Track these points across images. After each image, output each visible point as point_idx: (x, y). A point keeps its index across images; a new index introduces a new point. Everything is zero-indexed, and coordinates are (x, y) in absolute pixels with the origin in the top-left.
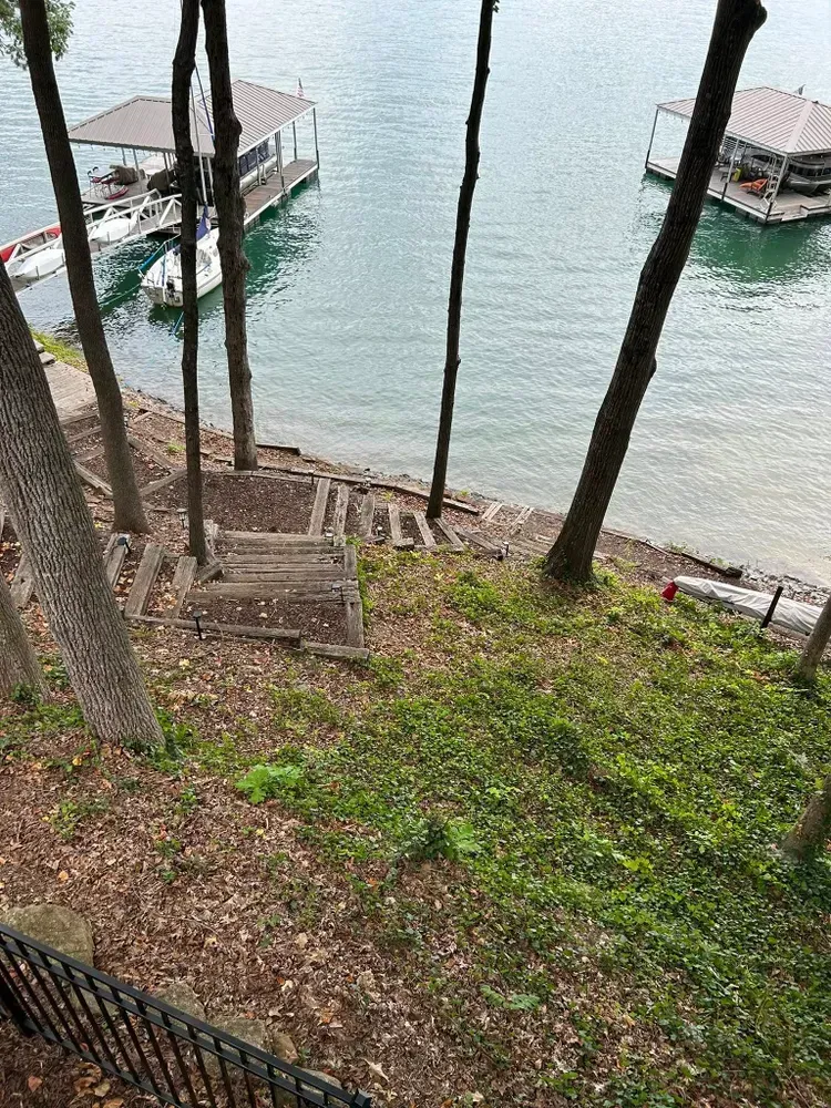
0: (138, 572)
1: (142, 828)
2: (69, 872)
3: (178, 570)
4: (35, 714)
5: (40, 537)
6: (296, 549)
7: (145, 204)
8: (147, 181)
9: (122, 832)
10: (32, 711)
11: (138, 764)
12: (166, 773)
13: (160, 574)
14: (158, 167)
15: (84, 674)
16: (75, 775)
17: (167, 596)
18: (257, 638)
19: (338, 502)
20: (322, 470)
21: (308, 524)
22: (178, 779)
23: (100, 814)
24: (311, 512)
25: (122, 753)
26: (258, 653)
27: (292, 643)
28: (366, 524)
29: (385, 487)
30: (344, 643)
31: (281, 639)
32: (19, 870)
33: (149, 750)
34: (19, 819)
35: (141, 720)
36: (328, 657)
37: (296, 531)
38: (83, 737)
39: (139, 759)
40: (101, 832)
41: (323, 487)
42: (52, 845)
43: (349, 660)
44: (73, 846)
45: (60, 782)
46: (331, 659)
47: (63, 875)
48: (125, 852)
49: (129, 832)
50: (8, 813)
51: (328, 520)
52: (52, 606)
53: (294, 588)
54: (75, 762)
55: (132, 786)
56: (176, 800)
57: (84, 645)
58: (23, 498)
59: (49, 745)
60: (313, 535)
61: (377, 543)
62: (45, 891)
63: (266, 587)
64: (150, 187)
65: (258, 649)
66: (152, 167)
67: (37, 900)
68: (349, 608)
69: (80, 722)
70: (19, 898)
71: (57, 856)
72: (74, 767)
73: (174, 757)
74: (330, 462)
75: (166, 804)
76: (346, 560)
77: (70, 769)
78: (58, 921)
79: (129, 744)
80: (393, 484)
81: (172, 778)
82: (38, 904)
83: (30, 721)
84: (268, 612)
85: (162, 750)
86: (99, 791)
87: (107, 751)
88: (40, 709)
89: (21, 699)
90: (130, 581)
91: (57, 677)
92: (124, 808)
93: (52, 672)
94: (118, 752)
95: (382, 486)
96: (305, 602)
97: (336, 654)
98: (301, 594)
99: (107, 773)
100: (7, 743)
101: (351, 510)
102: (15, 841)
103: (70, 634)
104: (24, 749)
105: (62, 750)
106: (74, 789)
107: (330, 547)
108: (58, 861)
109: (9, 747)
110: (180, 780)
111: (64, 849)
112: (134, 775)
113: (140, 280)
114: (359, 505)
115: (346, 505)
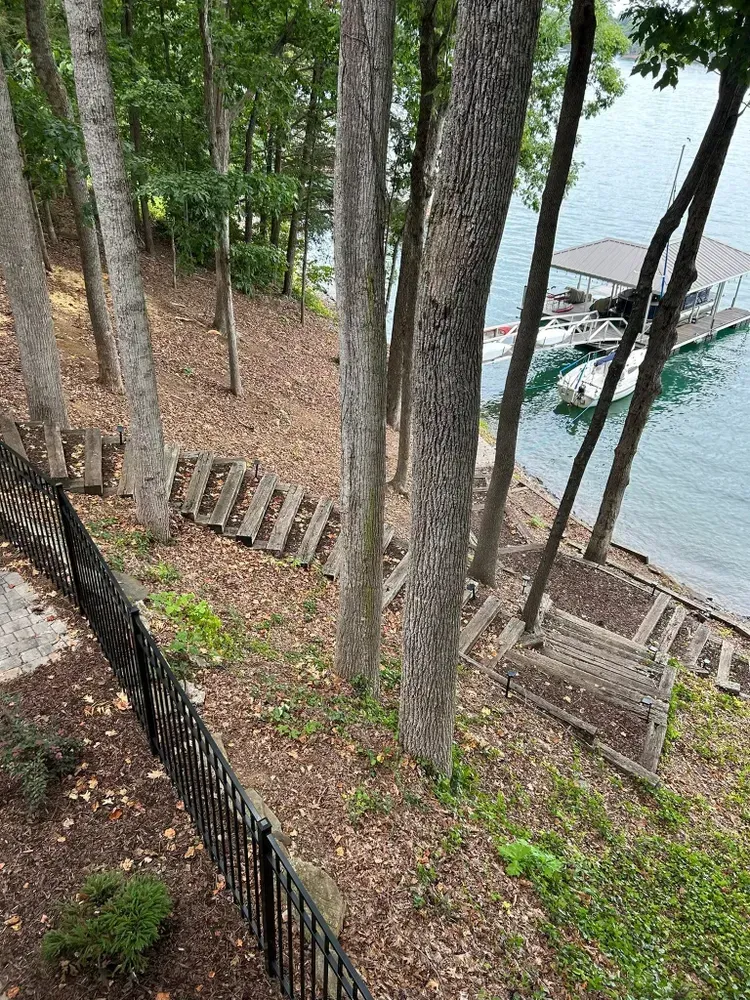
0: (476, 617)
1: (410, 843)
2: (345, 851)
3: (507, 628)
4: (363, 703)
5: (424, 568)
6: (616, 649)
7: (583, 321)
8: (591, 303)
9: (394, 839)
10: (361, 699)
11: (425, 786)
12: (443, 804)
13: (491, 625)
14: (604, 294)
16: (376, 769)
17: (491, 646)
18: (555, 717)
19: (672, 620)
20: (664, 584)
21: (635, 630)
22: (452, 815)
23: (383, 813)
24: (641, 621)
25: (416, 769)
26: (552, 731)
27: (588, 737)
28: (694, 652)
29: (725, 622)
30: (636, 760)
31: (577, 729)
32: (311, 828)
33: (437, 777)
34: (325, 785)
35: (440, 748)
36: (616, 766)
37: (621, 633)
38: (391, 739)
39: (427, 781)
40: (379, 830)
41: (662, 601)
42: (340, 820)
43: (636, 778)
44: (355, 830)
45: (363, 769)
46: (619, 769)
47: (340, 850)
48: (391, 858)
49: (400, 842)
50: (319, 776)
51: (656, 634)
52: (412, 624)
53: (604, 685)
54: (379, 758)
55: (414, 802)
56: (445, 834)
57: (422, 666)
58: (424, 535)
59: (365, 735)
60: (637, 642)
61: (699, 674)
62: (324, 856)
63: (578, 674)
64: (591, 309)
65: (554, 729)
66: (600, 293)
67: (315, 860)
68: (652, 727)
69: (394, 727)
70: (304, 851)
71: (342, 832)
72: (377, 763)
73: (454, 793)
75: (435, 833)
76: (663, 679)
77: (373, 763)
78: (325, 889)
79: (423, 764)
80: (734, 623)
81: (447, 812)
82: (315, 864)
83: (358, 707)
84: (572, 698)
85: (447, 782)
86: (388, 793)
87: (405, 762)
88: (368, 700)
89: (358, 686)
90: (466, 621)
91: (386, 678)
92: (402, 818)
93: (384, 672)
94: (413, 767)
95: (721, 621)
96: (610, 704)
97: (625, 767)
98: (610, 695)
99: (399, 780)
100: (337, 717)
101: (682, 632)
102: (316, 802)
103: (416, 652)
104: (346, 728)
105: (373, 743)
106: (370, 781)
107: (650, 660)
108: (340, 837)
109: (337, 722)
110: (453, 817)
111: (350, 830)
112: (418, 792)
113: (558, 379)
114: (692, 631)
115: (679, 626)
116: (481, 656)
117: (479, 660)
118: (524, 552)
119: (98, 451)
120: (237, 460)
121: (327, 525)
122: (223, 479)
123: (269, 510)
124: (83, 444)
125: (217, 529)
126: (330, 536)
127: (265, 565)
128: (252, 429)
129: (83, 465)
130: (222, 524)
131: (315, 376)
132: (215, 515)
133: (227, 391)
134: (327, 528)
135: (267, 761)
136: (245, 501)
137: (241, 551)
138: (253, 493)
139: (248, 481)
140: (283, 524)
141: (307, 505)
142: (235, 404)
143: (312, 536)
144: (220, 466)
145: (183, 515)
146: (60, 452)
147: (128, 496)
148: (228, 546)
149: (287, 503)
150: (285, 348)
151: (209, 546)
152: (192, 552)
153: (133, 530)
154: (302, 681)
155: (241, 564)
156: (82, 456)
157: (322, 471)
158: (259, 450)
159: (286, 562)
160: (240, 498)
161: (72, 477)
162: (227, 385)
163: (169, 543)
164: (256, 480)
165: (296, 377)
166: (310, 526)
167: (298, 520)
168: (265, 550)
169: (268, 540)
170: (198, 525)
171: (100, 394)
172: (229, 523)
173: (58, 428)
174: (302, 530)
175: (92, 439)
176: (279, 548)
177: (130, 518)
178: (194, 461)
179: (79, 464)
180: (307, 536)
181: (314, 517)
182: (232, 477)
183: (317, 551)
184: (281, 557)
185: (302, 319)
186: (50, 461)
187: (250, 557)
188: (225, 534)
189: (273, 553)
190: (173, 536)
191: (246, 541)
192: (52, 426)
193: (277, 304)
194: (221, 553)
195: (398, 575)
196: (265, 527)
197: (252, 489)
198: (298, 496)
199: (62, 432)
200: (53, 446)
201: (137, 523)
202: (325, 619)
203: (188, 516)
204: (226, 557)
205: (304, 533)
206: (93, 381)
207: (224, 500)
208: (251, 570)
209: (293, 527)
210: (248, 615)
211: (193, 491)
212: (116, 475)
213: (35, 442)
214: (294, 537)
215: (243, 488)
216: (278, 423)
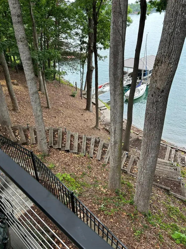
0: (129, 161)
1: (152, 242)
3: (138, 163)
6: (163, 164)
7: (128, 79)
8: (128, 74)
12: (152, 225)
13: (133, 163)
14: (131, 71)
15: (141, 195)
17: (135, 169)
18: (158, 187)
19: (172, 153)
21: (165, 157)
24: (165, 155)
25: (142, 216)
26: (159, 191)
27: (168, 191)
28: (179, 160)
29: (182, 151)
30: (181, 195)
31: (165, 189)
34: (124, 229)
35: (147, 209)
36: (177, 198)
37: (162, 158)
38: (133, 208)
40: (143, 240)
41: (169, 149)
42: (134, 241)
43: (183, 200)
44: (138, 243)
45: (131, 220)
46: (178, 199)
50: (121, 226)
51: (169, 157)
53: (166, 175)
54: (132, 215)
55: (146, 227)
56: (157, 235)
59: (125, 208)
60: (166, 160)
61: (182, 166)
63: (158, 173)
64: (129, 76)
65: (159, 190)
66: (130, 71)
68: (182, 185)
71: (136, 245)
74: (166, 141)
75: (155, 236)
76: (178, 170)
77: (133, 218)
79: (144, 214)
80: (184, 150)
81: (154, 227)
84: (159, 180)
86: (139, 226)
87: (139, 214)
88: (120, 196)
89: (117, 192)
90: (127, 163)
95: (180, 150)
96: (169, 180)
97: (179, 198)
98: (168, 177)
99: (140, 221)
101: (175, 156)
105: (128, 210)
107: (172, 165)
108: (136, 247)
112: (145, 223)
113: (125, 94)
114: (177, 155)
115: (174, 154)
116: (134, 172)
117: (133, 173)
118: (132, 140)
119: (22, 132)
120: (59, 128)
121: (86, 142)
122: (57, 134)
123: (71, 141)
124: (18, 130)
125: (60, 149)
126: (88, 145)
127: (74, 157)
128: (55, 117)
129: (20, 136)
130: (61, 147)
131: (67, 100)
132: (58, 145)
133: (47, 108)
134: (87, 144)
135: (106, 225)
136: (64, 139)
137: (67, 154)
138: (66, 137)
139: (64, 134)
140: (76, 144)
141: (80, 138)
142: (49, 111)
143: (84, 146)
144: (55, 130)
145: (50, 146)
146: (13, 134)
147: (34, 144)
148: (63, 153)
149: (75, 138)
150: (58, 94)
151: (58, 154)
152: (55, 157)
153: (38, 154)
154: (101, 194)
155: (68, 158)
156: (19, 134)
157: (76, 126)
158: (59, 123)
159: (79, 155)
160: (63, 139)
161: (18, 141)
162: (46, 106)
163: (48, 155)
164: (66, 133)
165: (63, 101)
166: (82, 144)
167: (79, 142)
168: (73, 153)
169: (73, 149)
170: (54, 149)
171: (14, 113)
172: (62, 147)
173: (10, 127)
174: (81, 145)
175: (20, 128)
176: (77, 152)
177: (37, 150)
178: (48, 130)
179: (19, 137)
180: (82, 146)
181: (83, 141)
182: (59, 133)
183: (86, 150)
184: (78, 154)
185: (60, 86)
186: (11, 137)
187: (70, 156)
188: (62, 150)
189: (75, 153)
190: (48, 153)
191: (68, 151)
192: (8, 126)
193: (53, 83)
194: (62, 156)
195: (108, 154)
196: (71, 146)
197: (65, 136)
198: (77, 135)
199: (11, 128)
200: (10, 132)
201: (39, 152)
202: (94, 170)
203: (51, 147)
204: (64, 157)
205: (81, 146)
206: (11, 110)
207: (59, 140)
208: (71, 159)
209: (78, 144)
210: (76, 174)
211: (51, 139)
212: (29, 138)
213: (5, 132)
214: (79, 147)
215: (63, 136)
216: (62, 114)
